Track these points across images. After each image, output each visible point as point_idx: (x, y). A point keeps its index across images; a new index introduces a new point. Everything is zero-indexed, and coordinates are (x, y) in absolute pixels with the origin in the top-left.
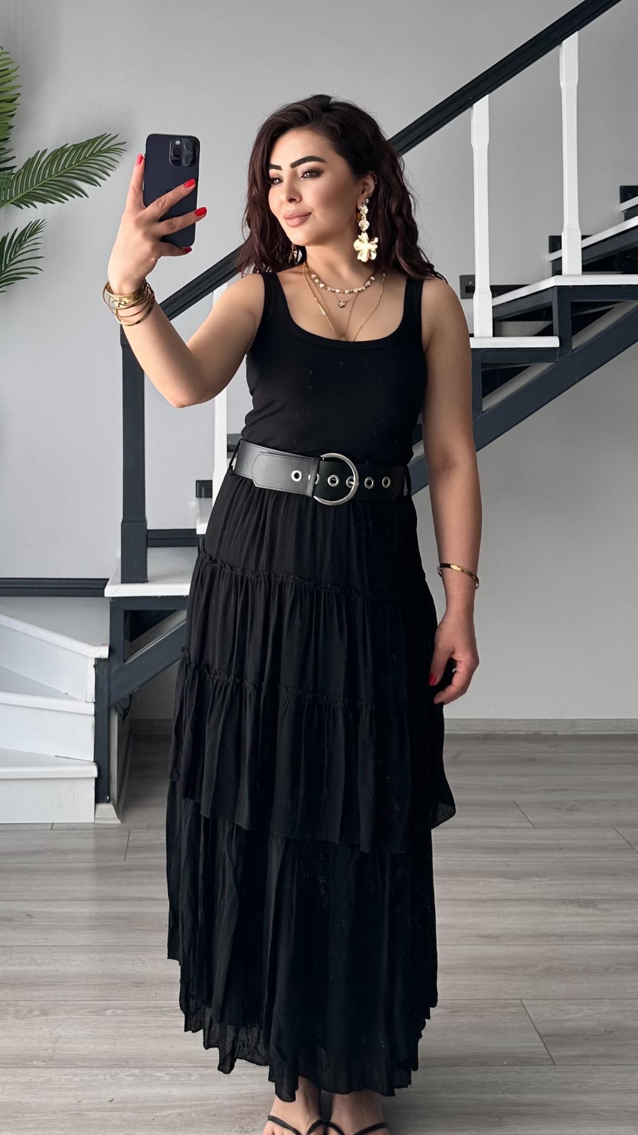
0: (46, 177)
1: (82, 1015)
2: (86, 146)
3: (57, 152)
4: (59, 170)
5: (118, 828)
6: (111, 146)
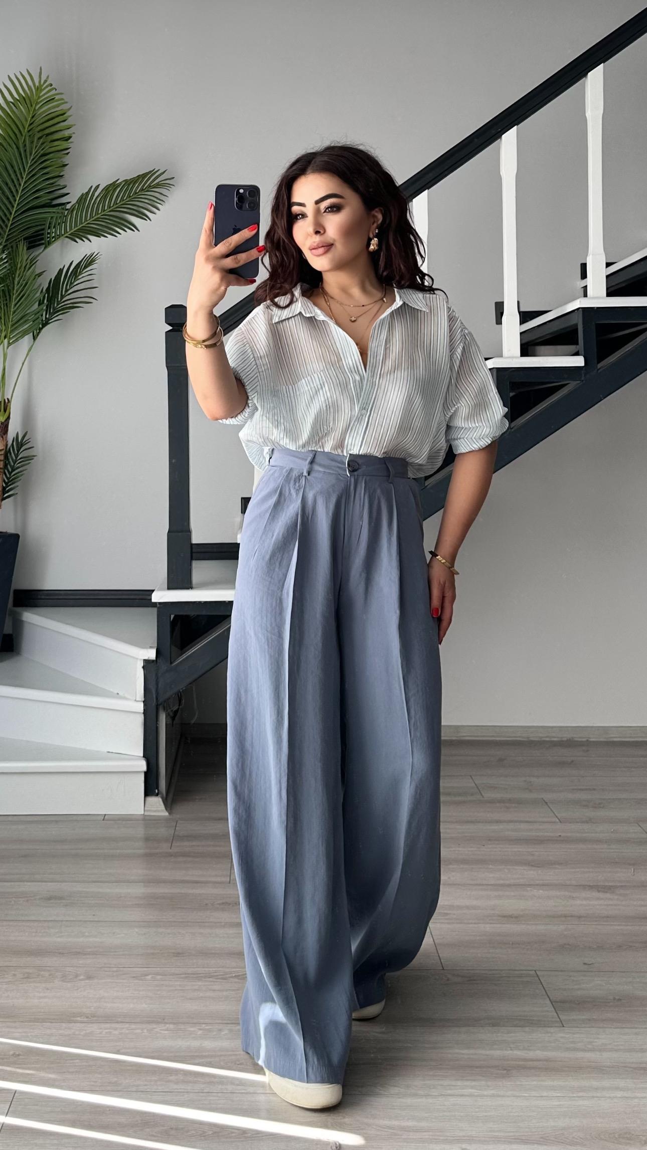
0: (100, 211)
2: (136, 181)
3: (109, 187)
4: (112, 205)
5: (166, 819)
6: (161, 181)
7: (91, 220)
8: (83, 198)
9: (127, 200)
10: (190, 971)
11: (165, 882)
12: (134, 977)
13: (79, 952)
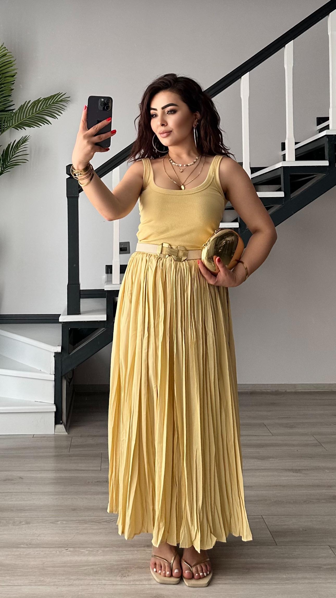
0: (30, 114)
1: (46, 524)
2: (49, 99)
3: (36, 102)
4: (37, 111)
5: (66, 437)
6: (63, 99)
7: (26, 119)
8: (22, 107)
9: (46, 108)
10: (80, 518)
11: (66, 470)
12: (51, 523)
13: (21, 509)
